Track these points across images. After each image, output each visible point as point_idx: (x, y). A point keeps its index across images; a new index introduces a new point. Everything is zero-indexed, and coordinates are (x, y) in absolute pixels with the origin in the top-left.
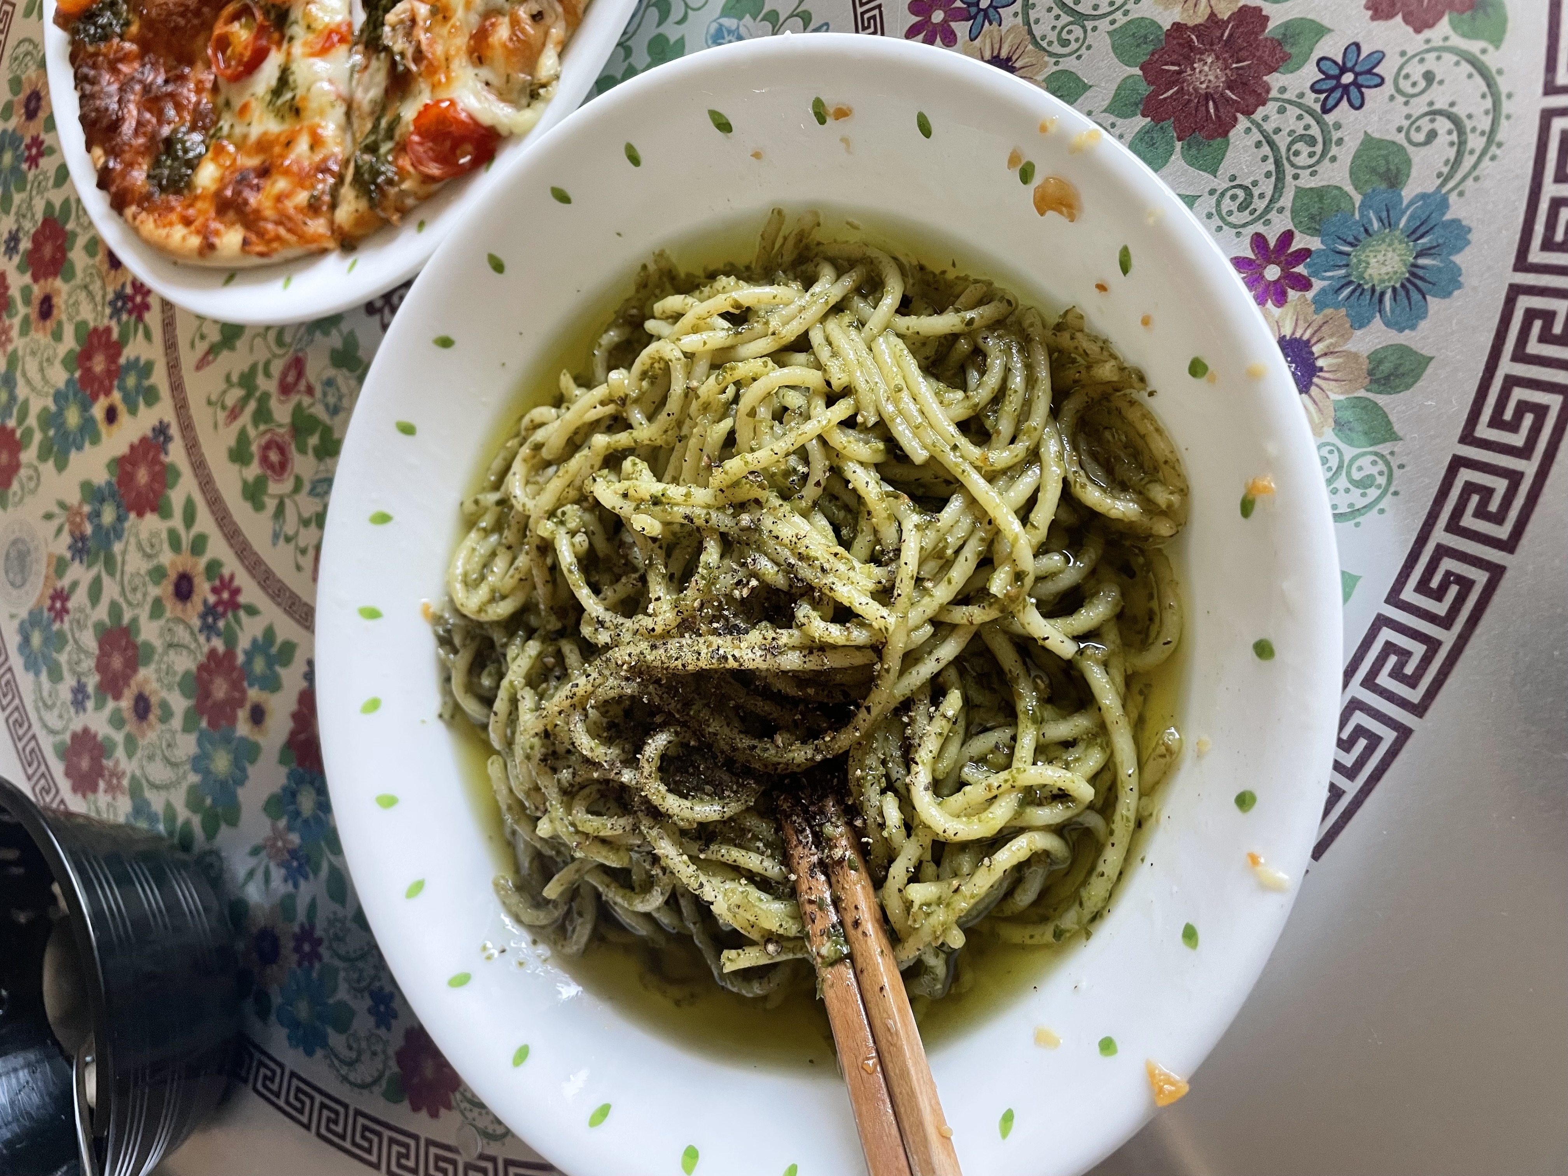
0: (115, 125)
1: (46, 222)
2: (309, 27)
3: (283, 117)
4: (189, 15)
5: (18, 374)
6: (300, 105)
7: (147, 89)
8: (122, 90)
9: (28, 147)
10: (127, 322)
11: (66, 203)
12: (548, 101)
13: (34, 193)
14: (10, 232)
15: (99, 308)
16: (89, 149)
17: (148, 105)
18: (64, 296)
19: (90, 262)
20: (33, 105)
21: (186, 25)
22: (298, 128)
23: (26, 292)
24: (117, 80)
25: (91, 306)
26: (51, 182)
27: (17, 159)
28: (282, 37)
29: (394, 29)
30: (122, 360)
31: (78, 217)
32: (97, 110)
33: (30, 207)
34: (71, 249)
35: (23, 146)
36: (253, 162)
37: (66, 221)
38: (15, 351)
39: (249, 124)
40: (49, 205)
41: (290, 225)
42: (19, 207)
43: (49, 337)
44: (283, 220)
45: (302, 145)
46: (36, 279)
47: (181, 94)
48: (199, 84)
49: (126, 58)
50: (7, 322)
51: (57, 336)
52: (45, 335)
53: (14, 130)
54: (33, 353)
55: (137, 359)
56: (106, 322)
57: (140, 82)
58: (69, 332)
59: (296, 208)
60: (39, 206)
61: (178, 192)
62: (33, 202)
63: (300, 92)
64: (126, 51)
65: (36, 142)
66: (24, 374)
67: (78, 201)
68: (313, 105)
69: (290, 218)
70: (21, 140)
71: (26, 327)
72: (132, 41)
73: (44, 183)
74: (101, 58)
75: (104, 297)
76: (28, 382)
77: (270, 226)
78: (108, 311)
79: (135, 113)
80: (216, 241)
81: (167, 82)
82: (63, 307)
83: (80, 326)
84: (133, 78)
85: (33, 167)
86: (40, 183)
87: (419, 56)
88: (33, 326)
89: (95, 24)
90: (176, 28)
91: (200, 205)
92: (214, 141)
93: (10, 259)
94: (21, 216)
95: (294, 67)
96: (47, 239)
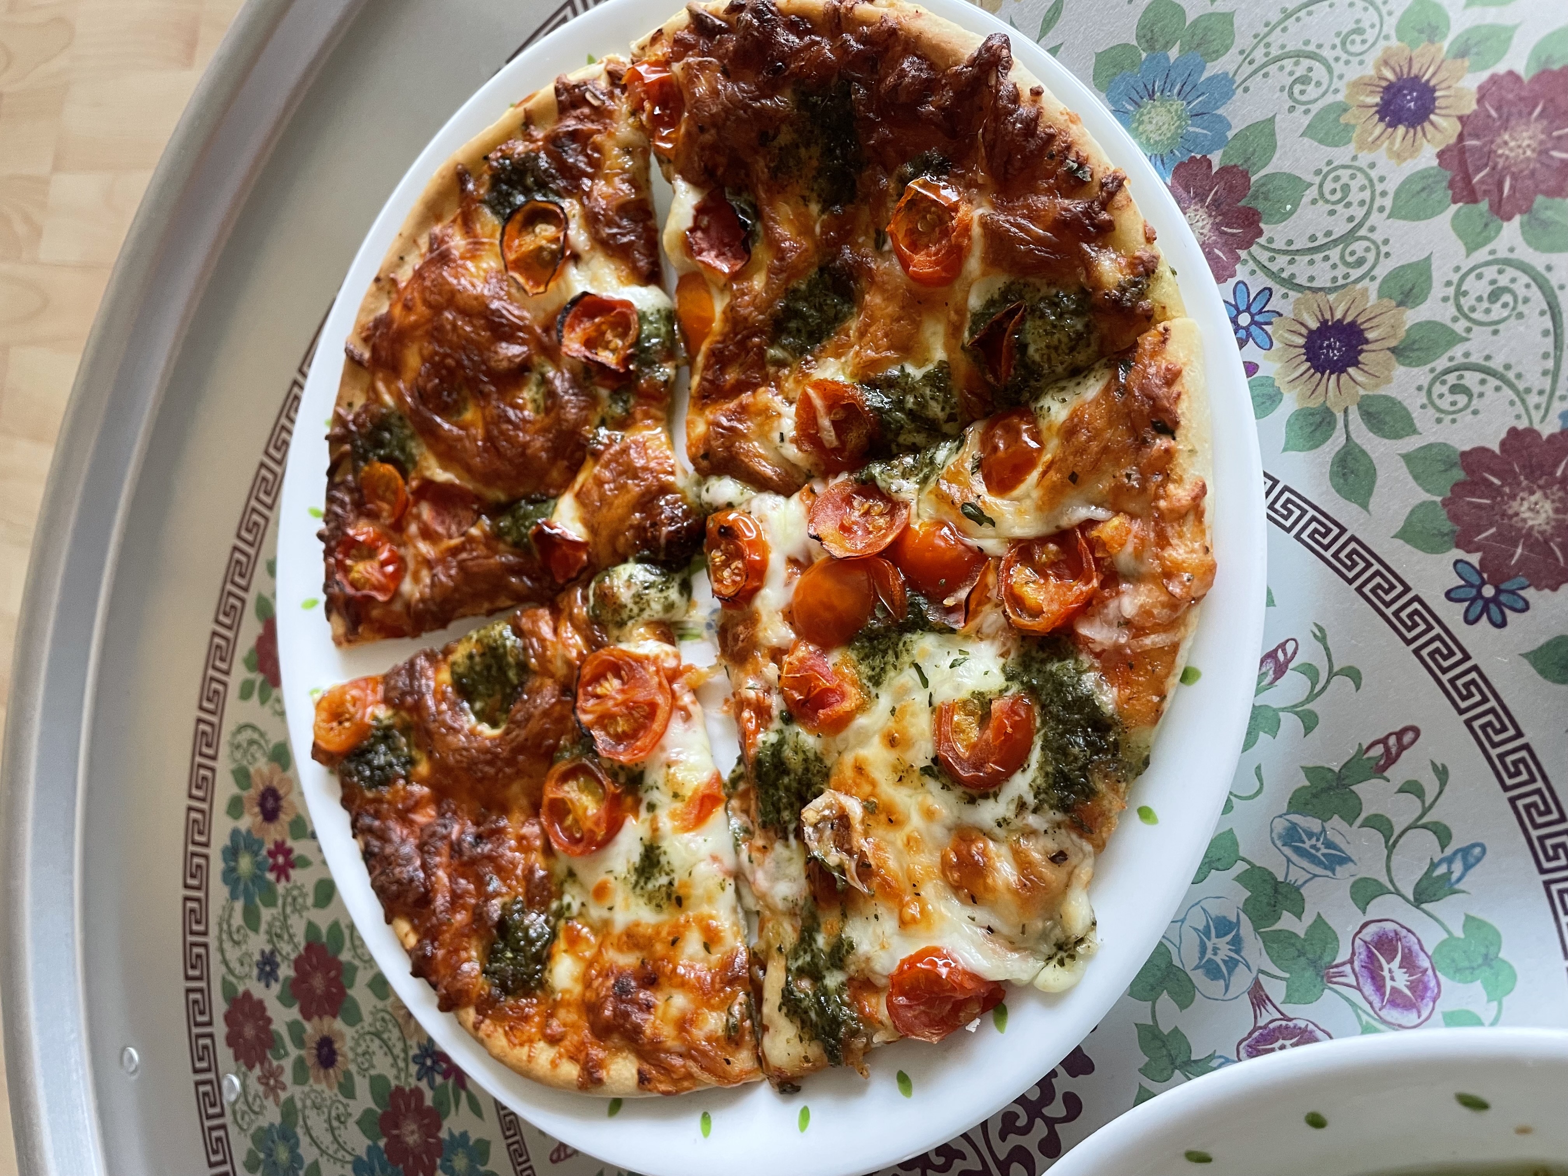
0: (425, 899)
1: (309, 947)
2: (676, 795)
3: (658, 906)
4: (499, 763)
5: (300, 1131)
6: (681, 892)
7: (456, 849)
8: (421, 847)
9: (271, 854)
10: (444, 1086)
11: (335, 927)
12: (1088, 957)
13: (289, 910)
14: (263, 953)
15: (401, 1064)
16: (389, 920)
17: (461, 869)
18: (350, 1043)
19: (380, 1005)
20: (270, 804)
21: (497, 774)
22: (682, 919)
23: (295, 1029)
24: (413, 832)
25: (390, 1060)
26: (310, 901)
27: (259, 865)
28: (638, 802)
29: (815, 826)
30: (444, 1134)
31: (354, 947)
32: (399, 882)
33: (285, 926)
34: (351, 986)
35: (264, 852)
36: (627, 960)
37: (339, 948)
38: (291, 1100)
39: (611, 909)
40: (311, 928)
41: (705, 1062)
42: (270, 925)
43: (336, 1090)
44: (690, 1052)
45: (693, 944)
46: (307, 1015)
47: (502, 856)
48: (522, 839)
49: (417, 805)
50: (275, 1063)
51: (347, 1090)
52: (330, 1087)
53: (249, 832)
54: (317, 1107)
55: (464, 1135)
56: (413, 1082)
57: (444, 837)
58: (362, 1086)
59: (709, 1039)
60: (298, 927)
61: (529, 993)
62: (289, 922)
63: (677, 877)
64: (418, 796)
65: (280, 848)
66: (308, 1131)
67: (352, 927)
68: (698, 891)
69: (704, 1053)
70: (261, 844)
71: (301, 1072)
72: (422, 782)
73: (300, 900)
74: (385, 806)
75: (405, 1050)
76: (314, 1141)
77: (677, 1062)
78: (414, 1069)
79: (446, 880)
80: (603, 1074)
81: (479, 838)
82: (351, 1055)
83: (378, 1083)
84: (433, 834)
85: (283, 880)
86: (294, 899)
87: (865, 870)
88: (312, 1072)
89: (369, 763)
90: (484, 778)
91: (562, 1013)
92: (562, 923)
93: (268, 986)
94: (273, 936)
95: (665, 845)
96: (315, 968)
